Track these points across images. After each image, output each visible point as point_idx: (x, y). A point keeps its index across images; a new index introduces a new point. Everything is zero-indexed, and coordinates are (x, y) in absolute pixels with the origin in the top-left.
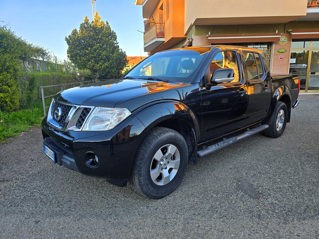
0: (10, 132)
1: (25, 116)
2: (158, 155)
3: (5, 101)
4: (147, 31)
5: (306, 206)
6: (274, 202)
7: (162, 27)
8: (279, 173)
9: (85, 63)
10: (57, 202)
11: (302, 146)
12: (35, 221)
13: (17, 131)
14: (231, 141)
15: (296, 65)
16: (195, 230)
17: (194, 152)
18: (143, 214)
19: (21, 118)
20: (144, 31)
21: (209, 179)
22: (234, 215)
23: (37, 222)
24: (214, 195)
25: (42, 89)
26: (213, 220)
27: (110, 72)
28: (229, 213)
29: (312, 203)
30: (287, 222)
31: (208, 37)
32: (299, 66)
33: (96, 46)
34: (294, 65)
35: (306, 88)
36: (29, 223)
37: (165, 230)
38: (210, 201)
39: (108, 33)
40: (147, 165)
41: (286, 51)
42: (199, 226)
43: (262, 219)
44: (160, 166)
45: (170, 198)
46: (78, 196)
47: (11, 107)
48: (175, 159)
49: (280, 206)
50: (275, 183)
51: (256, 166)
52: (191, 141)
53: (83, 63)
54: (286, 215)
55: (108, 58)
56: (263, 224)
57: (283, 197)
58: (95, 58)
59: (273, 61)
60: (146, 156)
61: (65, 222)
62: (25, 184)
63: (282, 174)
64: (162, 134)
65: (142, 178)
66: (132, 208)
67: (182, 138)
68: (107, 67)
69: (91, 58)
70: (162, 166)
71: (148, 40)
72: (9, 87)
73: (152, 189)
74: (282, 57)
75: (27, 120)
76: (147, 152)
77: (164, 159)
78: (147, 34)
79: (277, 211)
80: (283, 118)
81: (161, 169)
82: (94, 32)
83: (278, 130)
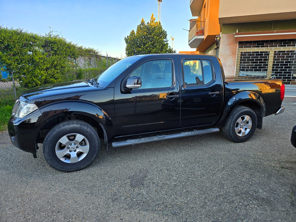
5: (163, 202)
6: (143, 193)
7: (202, 24)
8: (185, 172)
10: (13, 161)
11: (254, 154)
14: (156, 138)
18: (45, 179)
20: (189, 29)
21: (120, 166)
24: (107, 178)
26: (81, 194)
28: (99, 192)
29: (172, 201)
30: (129, 208)
33: (148, 44)
37: (44, 192)
38: (98, 181)
42: (66, 195)
43: (114, 202)
44: (68, 148)
45: (75, 174)
48: (85, 145)
49: (142, 197)
50: (168, 179)
54: (137, 204)
57: (156, 191)
64: (67, 125)
70: (71, 149)
71: (191, 37)
77: (73, 144)
78: (190, 31)
79: (134, 200)
80: (250, 124)
81: (70, 151)
82: (147, 32)
83: (240, 135)
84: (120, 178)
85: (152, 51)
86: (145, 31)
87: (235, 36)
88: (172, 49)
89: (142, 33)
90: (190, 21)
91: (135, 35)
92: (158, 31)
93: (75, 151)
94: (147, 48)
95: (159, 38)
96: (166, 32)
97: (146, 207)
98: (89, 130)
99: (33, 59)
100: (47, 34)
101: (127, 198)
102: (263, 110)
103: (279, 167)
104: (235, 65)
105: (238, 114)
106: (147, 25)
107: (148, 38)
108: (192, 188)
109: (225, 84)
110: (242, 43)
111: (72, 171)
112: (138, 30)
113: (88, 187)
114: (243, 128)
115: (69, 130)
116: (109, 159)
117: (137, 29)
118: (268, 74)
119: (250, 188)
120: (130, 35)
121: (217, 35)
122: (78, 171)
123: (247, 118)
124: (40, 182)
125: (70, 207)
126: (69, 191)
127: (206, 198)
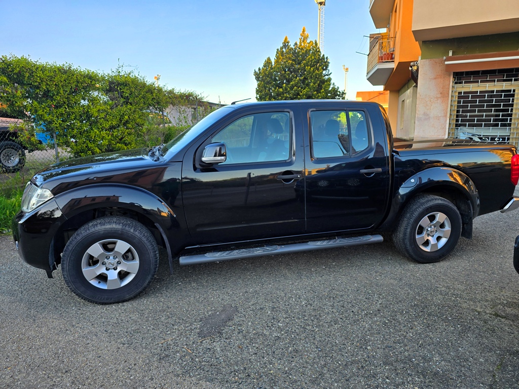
4: (371, 52)
5: (245, 368)
6: (216, 349)
7: (391, 42)
18: (64, 315)
20: (368, 52)
22: (142, 346)
26: (112, 343)
28: (142, 342)
29: (262, 367)
30: (183, 375)
31: (445, 61)
37: (55, 335)
38: (147, 323)
39: (315, 59)
40: (72, 259)
43: (161, 361)
45: (114, 307)
48: (133, 260)
49: (212, 356)
50: (268, 326)
51: (290, 298)
54: (200, 367)
57: (239, 347)
64: (99, 225)
65: (65, 273)
66: (66, 306)
70: (107, 265)
71: (371, 67)
73: (83, 289)
77: (111, 257)
78: (370, 56)
79: (197, 360)
80: (448, 228)
81: (107, 269)
82: (293, 60)
83: (428, 249)
84: (184, 319)
85: (301, 92)
86: (290, 58)
87: (446, 63)
88: (338, 88)
89: (285, 62)
90: (371, 36)
91: (272, 66)
92: (313, 57)
93: (115, 269)
94: (292, 88)
95: (314, 69)
96: (327, 58)
97: (212, 374)
98: (139, 235)
99: (88, 111)
100: (115, 70)
101: (185, 356)
102: (473, 203)
103: (490, 314)
104: (446, 116)
105: (420, 210)
106: (293, 47)
107: (295, 71)
108: (306, 345)
109: (394, 154)
110: (460, 76)
111: (111, 303)
112: (278, 57)
113: (127, 332)
114: (433, 236)
115: (103, 234)
116: (179, 285)
117: (277, 55)
118: (513, 133)
119: (417, 351)
120: (264, 66)
121: (412, 62)
122: (121, 304)
123: (440, 217)
124: (56, 319)
125: (87, 364)
126: (94, 337)
127: (325, 365)
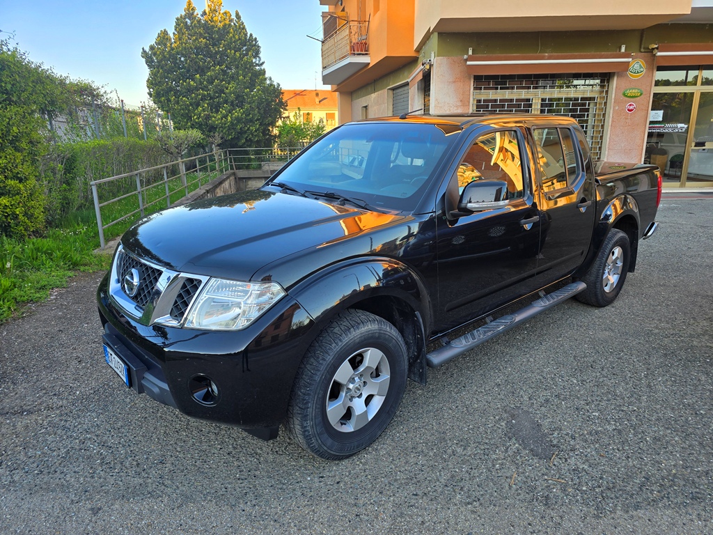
0: (28, 290)
1: (59, 250)
2: (344, 373)
3: (14, 213)
4: (330, 38)
5: (644, 477)
6: (581, 467)
7: (363, 28)
8: (598, 396)
9: (189, 110)
10: (135, 463)
11: (657, 328)
12: (92, 509)
13: (43, 288)
14: (501, 325)
15: (663, 125)
16: (416, 532)
17: (421, 357)
18: (312, 494)
19: (49, 254)
20: (321, 37)
21: (450, 411)
22: (496, 497)
23: (95, 511)
24: (459, 450)
25: (94, 189)
26: (453, 508)
27: (246, 132)
28: (486, 491)
29: (658, 470)
30: (601, 513)
31: (466, 60)
32: (669, 128)
33: (213, 70)
34: (657, 125)
35: (684, 176)
36: (79, 512)
37: (354, 530)
38: (449, 463)
39: (239, 39)
40: (320, 396)
41: (641, 94)
42: (423, 523)
43: (552, 507)
44: (347, 393)
45: (367, 457)
46: (179, 449)
47: (28, 226)
48: (379, 375)
49: (592, 477)
50: (588, 421)
51: (552, 379)
52: (415, 334)
53: (183, 109)
54: (602, 496)
55: (239, 101)
56: (552, 518)
57: (601, 456)
58: (210, 100)
59: (611, 116)
60: (317, 378)
61: (152, 511)
62: (66, 421)
63: (605, 398)
64: (352, 329)
65: (309, 423)
66: (289, 479)
67: (394, 333)
68: (239, 120)
69: (202, 99)
70: (352, 393)
71: (332, 59)
72: (20, 182)
73: (329, 442)
74: (631, 108)
75: (64, 257)
76: (319, 370)
77: (357, 379)
79: (584, 488)
80: (621, 263)
81: (350, 399)
82: (206, 39)
83: (608, 290)
84: (486, 441)
91: (171, 45)
92: (237, 37)
94: (211, 81)
106: (202, 18)
110: (482, 80)
112: (179, 31)
114: (610, 274)
117: (176, 27)
120: (158, 44)
123: (618, 252)
124: (309, 505)
126: (414, 510)
